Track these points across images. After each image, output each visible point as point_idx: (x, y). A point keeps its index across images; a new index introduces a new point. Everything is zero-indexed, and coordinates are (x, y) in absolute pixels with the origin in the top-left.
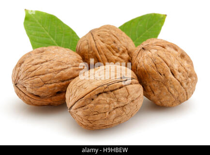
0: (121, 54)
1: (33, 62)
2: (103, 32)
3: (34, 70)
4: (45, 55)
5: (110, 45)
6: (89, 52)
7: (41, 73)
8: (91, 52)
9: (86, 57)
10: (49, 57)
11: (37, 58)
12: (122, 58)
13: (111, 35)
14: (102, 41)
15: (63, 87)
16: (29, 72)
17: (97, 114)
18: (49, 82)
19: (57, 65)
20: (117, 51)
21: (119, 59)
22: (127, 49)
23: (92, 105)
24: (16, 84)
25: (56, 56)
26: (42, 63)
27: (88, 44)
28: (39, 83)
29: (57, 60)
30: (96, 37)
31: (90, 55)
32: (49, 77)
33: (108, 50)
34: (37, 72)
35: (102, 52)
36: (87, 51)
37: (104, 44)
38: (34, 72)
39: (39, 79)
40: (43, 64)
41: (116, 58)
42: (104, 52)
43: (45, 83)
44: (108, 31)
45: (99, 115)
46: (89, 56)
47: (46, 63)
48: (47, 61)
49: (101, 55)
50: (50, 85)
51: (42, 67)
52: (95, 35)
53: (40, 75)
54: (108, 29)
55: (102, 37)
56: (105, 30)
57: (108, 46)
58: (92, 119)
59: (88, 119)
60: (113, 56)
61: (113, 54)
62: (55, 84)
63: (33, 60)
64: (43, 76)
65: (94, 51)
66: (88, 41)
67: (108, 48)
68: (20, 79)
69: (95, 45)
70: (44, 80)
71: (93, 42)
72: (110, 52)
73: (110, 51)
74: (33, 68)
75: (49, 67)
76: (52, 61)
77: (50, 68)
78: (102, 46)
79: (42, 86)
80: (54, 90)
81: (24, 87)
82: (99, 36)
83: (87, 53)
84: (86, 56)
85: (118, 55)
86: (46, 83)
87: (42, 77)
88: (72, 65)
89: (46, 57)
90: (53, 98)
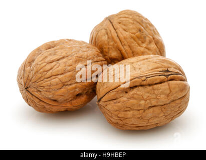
0: (147, 45)
1: (48, 60)
2: (125, 19)
3: (51, 69)
4: (59, 51)
5: (134, 34)
6: (108, 43)
7: (59, 73)
8: (112, 43)
9: (105, 50)
10: (66, 52)
11: (50, 54)
12: (149, 49)
13: (135, 22)
14: (125, 30)
15: (85, 87)
16: (44, 71)
17: (129, 111)
18: (69, 83)
19: (76, 61)
20: (143, 41)
21: (146, 50)
22: (154, 38)
23: (125, 99)
24: (27, 88)
25: (74, 50)
26: (58, 60)
27: (107, 34)
28: (57, 84)
29: (76, 55)
30: (117, 25)
31: (110, 46)
32: (69, 77)
33: (132, 40)
34: (54, 71)
35: (126, 43)
36: (106, 42)
37: (127, 33)
38: (51, 71)
39: (57, 79)
40: (60, 62)
41: (142, 49)
42: (128, 42)
43: (64, 84)
44: (131, 17)
45: (131, 112)
46: (109, 48)
47: (64, 60)
48: (63, 58)
49: (125, 47)
50: (71, 87)
51: (59, 65)
52: (115, 22)
53: (58, 75)
54: (131, 15)
55: (124, 25)
56: (127, 16)
57: (133, 35)
58: (123, 116)
59: (119, 115)
60: (139, 47)
61: (139, 45)
62: (75, 84)
63: (46, 57)
64: (62, 76)
65: (116, 42)
66: (106, 30)
67: (132, 37)
68: (32, 81)
69: (116, 34)
70: (63, 81)
71: (113, 30)
72: (135, 43)
73: (135, 41)
74: (48, 67)
75: (67, 64)
76: (70, 57)
77: (69, 66)
78: (125, 35)
79: (61, 89)
80: (74, 92)
81: (38, 91)
82: (120, 23)
83: (106, 45)
84: (105, 48)
85: (144, 45)
86: (66, 84)
87: (60, 77)
88: (92, 60)
89: (62, 53)
90: (73, 102)
